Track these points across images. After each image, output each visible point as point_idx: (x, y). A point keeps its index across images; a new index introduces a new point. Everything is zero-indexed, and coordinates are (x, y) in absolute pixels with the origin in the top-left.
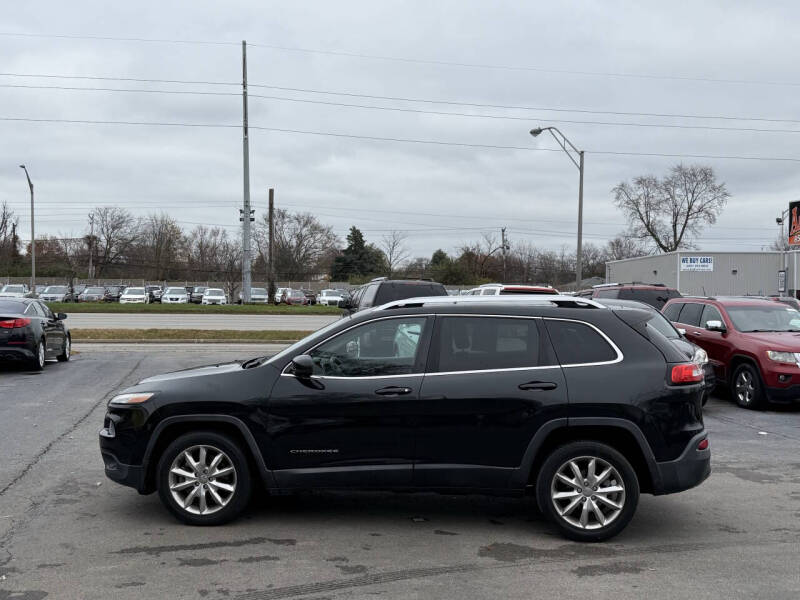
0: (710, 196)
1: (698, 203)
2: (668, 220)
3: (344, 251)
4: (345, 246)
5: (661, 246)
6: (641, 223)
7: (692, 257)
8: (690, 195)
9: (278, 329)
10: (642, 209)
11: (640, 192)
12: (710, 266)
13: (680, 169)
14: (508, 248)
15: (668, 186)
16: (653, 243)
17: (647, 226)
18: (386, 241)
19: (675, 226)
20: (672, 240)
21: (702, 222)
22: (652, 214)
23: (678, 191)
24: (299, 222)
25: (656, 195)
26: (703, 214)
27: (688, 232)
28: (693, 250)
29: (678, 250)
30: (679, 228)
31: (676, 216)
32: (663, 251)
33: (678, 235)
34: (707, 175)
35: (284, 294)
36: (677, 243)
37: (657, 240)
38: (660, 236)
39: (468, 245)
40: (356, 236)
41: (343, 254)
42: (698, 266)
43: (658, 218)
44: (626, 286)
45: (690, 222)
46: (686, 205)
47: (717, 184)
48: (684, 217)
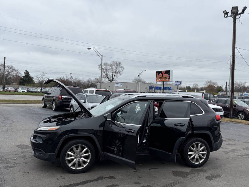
0: (120, 69)
1: (118, 70)
2: (111, 74)
3: (23, 77)
4: (24, 75)
5: (109, 80)
6: (105, 74)
7: (117, 83)
8: (116, 68)
9: (13, 99)
10: (105, 71)
11: (105, 67)
12: (122, 85)
13: (114, 62)
14: (72, 78)
15: (111, 65)
16: (107, 79)
17: (106, 75)
18: (41, 75)
19: (112, 75)
20: (112, 79)
21: (119, 75)
22: (107, 72)
23: (113, 67)
24: (8, 68)
25: (108, 68)
26: (119, 73)
27: (115, 77)
28: (116, 81)
29: (113, 81)
30: (113, 76)
31: (113, 73)
32: (109, 82)
33: (113, 78)
34: (120, 64)
35: (7, 88)
36: (113, 79)
37: (108, 78)
38: (109, 78)
39: (61, 77)
40: (27, 73)
41: (23, 78)
42: (119, 85)
43: (108, 73)
44: (126, 90)
45: (116, 75)
46: (115, 71)
47: (122, 66)
48: (115, 73)
